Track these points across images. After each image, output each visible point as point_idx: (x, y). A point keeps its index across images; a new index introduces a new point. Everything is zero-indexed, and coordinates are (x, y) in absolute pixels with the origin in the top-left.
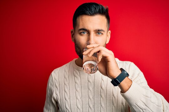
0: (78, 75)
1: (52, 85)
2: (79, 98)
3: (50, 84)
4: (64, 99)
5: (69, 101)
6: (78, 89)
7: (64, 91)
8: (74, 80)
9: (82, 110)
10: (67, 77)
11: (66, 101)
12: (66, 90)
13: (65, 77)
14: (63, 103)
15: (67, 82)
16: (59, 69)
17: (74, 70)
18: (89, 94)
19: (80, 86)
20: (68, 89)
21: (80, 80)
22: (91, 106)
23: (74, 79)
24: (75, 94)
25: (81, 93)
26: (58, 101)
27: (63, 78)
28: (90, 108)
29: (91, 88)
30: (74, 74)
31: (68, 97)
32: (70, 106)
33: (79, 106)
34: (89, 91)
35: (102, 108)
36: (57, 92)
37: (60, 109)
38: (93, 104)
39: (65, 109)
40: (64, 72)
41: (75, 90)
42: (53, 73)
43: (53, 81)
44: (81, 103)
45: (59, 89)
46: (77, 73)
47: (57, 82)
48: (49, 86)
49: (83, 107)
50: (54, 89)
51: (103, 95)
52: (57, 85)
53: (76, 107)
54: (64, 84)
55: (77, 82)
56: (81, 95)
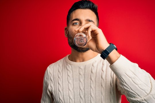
0: (70, 69)
1: (48, 79)
2: (71, 89)
3: (45, 77)
4: (58, 91)
5: (62, 92)
6: (70, 81)
7: (58, 84)
8: (67, 74)
9: (74, 100)
10: (60, 71)
11: (59, 92)
12: (60, 82)
13: (59, 71)
14: (57, 95)
15: (61, 75)
16: (53, 64)
17: (67, 65)
18: (80, 85)
19: (72, 79)
20: (62, 81)
21: (72, 73)
22: (82, 96)
23: (66, 72)
24: (67, 86)
25: (73, 85)
26: (52, 92)
27: (57, 71)
28: (81, 99)
29: (82, 80)
30: (67, 68)
31: (61, 89)
32: (63, 97)
33: (71, 96)
34: (80, 83)
35: (92, 98)
36: (52, 85)
37: (54, 100)
38: (84, 94)
39: (59, 99)
40: (58, 66)
41: (67, 82)
42: (48, 68)
43: (48, 75)
44: (73, 94)
45: (53, 82)
46: (69, 67)
47: (52, 76)
48: (45, 80)
49: (75, 97)
50: (49, 82)
51: (93, 86)
52: (52, 79)
53: (69, 98)
54: (57, 77)
55: (70, 75)
56: (73, 86)
